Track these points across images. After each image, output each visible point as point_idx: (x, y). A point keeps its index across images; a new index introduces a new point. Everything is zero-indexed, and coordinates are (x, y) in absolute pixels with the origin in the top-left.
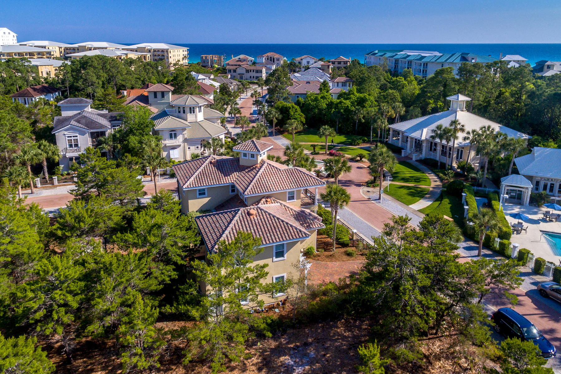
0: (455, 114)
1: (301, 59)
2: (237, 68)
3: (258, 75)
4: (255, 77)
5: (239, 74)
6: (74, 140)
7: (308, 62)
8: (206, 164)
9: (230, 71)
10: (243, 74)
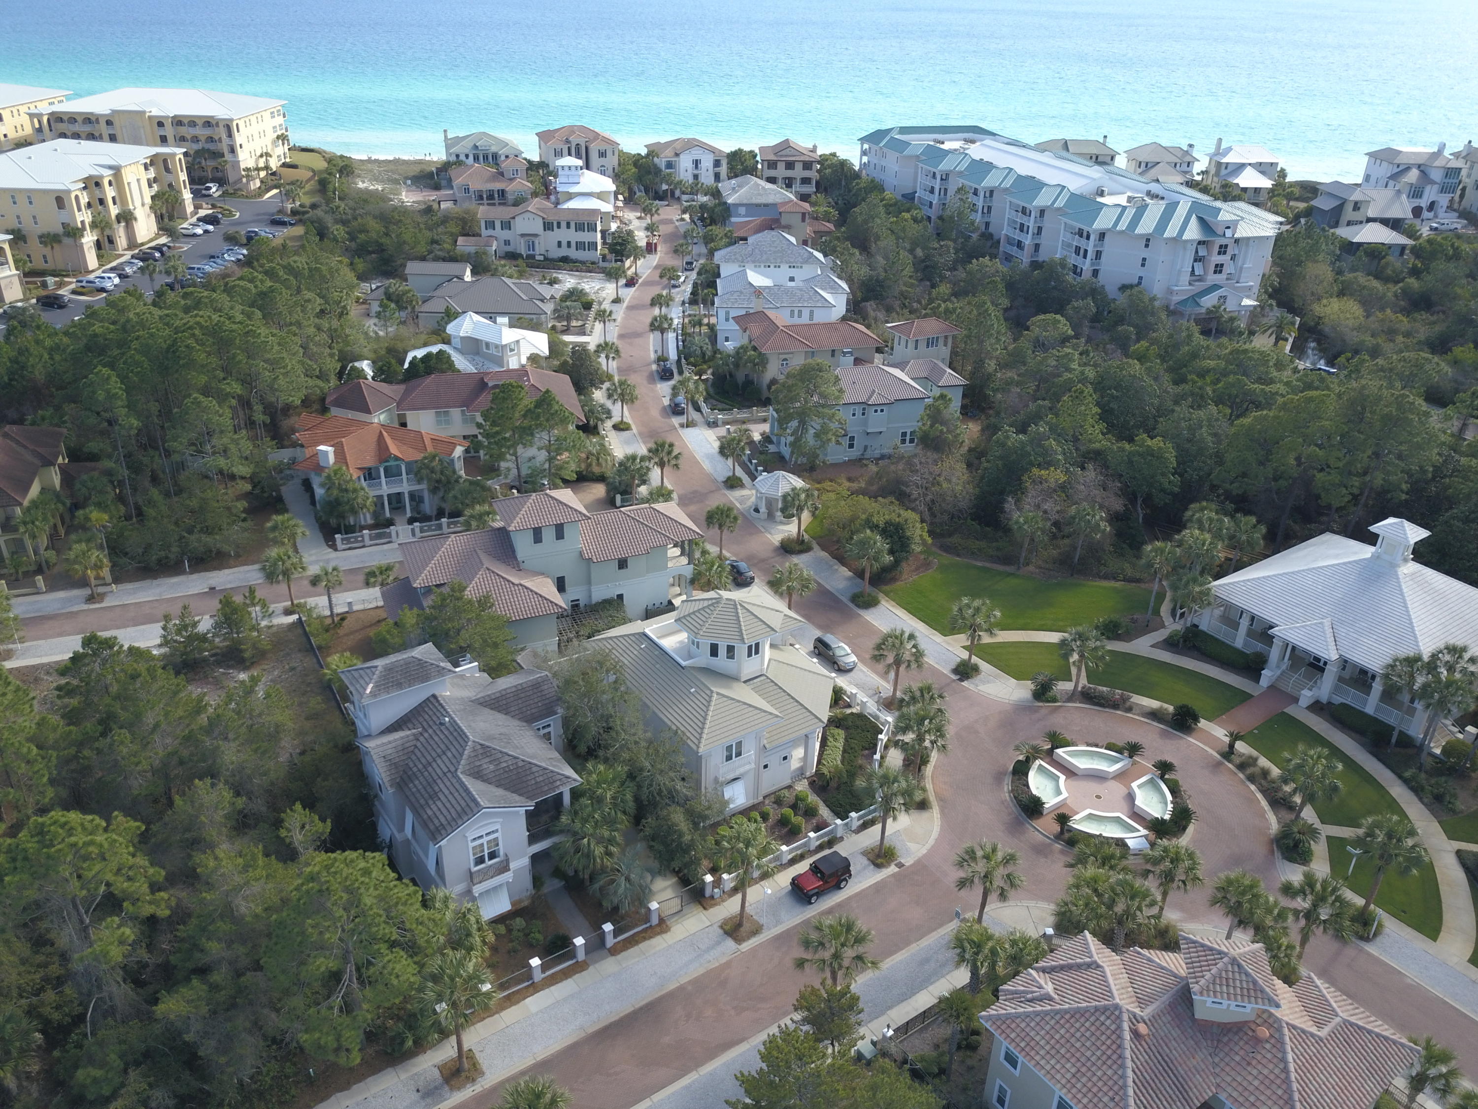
1: (677, 155)
2: (514, 218)
3: (585, 237)
4: (573, 245)
5: (523, 235)
6: (488, 842)
7: (697, 163)
8: (1127, 1044)
9: (491, 225)
10: (536, 235)
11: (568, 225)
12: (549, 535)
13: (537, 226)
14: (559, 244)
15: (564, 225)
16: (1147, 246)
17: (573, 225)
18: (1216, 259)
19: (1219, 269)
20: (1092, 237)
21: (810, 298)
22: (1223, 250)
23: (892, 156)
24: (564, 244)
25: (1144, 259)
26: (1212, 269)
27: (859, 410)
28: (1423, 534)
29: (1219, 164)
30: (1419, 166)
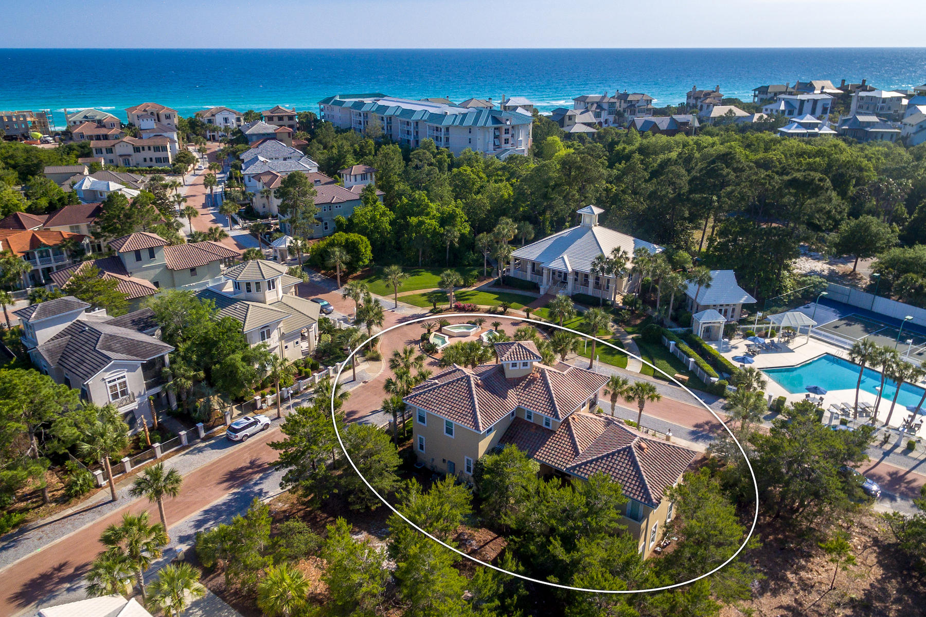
0: (590, 232)
1: (213, 115)
2: (114, 146)
3: (160, 154)
4: (154, 160)
5: (121, 156)
6: (120, 384)
7: (226, 120)
8: (474, 389)
9: (99, 151)
10: (129, 155)
11: (149, 148)
12: (145, 255)
13: (130, 150)
14: (145, 160)
15: (146, 148)
16: (470, 132)
17: (152, 148)
18: (504, 136)
19: (507, 141)
20: (443, 130)
21: (296, 166)
22: (507, 131)
23: (337, 108)
24: (148, 159)
25: (470, 139)
26: (503, 141)
27: (327, 207)
28: (601, 211)
29: (505, 107)
30: (597, 103)
